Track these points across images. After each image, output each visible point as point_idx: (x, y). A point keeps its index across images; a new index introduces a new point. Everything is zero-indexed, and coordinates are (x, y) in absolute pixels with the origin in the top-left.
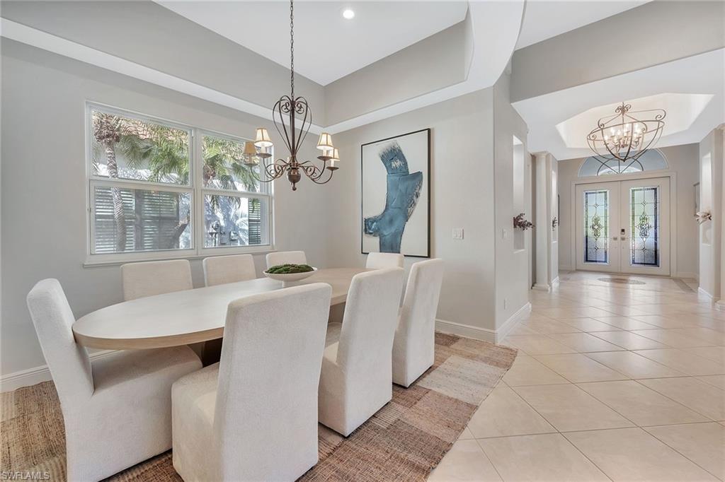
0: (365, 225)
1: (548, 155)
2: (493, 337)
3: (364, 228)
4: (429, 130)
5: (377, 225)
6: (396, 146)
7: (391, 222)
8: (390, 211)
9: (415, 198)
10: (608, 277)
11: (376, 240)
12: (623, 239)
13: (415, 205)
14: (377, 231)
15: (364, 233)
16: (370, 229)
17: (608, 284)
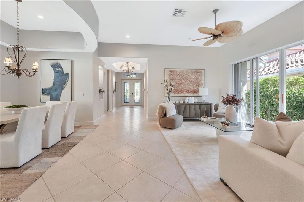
0: (43, 91)
1: (112, 71)
2: (92, 123)
3: (42, 92)
4: (72, 60)
5: (49, 91)
6: (58, 63)
7: (56, 90)
8: (55, 86)
9: (66, 82)
10: (129, 107)
11: (49, 97)
12: (132, 96)
13: (66, 84)
14: (49, 93)
15: (42, 94)
16: (45, 92)
17: (129, 109)
